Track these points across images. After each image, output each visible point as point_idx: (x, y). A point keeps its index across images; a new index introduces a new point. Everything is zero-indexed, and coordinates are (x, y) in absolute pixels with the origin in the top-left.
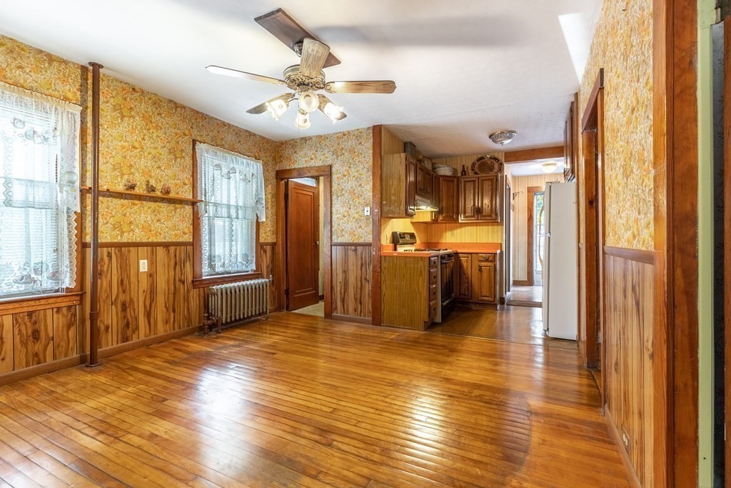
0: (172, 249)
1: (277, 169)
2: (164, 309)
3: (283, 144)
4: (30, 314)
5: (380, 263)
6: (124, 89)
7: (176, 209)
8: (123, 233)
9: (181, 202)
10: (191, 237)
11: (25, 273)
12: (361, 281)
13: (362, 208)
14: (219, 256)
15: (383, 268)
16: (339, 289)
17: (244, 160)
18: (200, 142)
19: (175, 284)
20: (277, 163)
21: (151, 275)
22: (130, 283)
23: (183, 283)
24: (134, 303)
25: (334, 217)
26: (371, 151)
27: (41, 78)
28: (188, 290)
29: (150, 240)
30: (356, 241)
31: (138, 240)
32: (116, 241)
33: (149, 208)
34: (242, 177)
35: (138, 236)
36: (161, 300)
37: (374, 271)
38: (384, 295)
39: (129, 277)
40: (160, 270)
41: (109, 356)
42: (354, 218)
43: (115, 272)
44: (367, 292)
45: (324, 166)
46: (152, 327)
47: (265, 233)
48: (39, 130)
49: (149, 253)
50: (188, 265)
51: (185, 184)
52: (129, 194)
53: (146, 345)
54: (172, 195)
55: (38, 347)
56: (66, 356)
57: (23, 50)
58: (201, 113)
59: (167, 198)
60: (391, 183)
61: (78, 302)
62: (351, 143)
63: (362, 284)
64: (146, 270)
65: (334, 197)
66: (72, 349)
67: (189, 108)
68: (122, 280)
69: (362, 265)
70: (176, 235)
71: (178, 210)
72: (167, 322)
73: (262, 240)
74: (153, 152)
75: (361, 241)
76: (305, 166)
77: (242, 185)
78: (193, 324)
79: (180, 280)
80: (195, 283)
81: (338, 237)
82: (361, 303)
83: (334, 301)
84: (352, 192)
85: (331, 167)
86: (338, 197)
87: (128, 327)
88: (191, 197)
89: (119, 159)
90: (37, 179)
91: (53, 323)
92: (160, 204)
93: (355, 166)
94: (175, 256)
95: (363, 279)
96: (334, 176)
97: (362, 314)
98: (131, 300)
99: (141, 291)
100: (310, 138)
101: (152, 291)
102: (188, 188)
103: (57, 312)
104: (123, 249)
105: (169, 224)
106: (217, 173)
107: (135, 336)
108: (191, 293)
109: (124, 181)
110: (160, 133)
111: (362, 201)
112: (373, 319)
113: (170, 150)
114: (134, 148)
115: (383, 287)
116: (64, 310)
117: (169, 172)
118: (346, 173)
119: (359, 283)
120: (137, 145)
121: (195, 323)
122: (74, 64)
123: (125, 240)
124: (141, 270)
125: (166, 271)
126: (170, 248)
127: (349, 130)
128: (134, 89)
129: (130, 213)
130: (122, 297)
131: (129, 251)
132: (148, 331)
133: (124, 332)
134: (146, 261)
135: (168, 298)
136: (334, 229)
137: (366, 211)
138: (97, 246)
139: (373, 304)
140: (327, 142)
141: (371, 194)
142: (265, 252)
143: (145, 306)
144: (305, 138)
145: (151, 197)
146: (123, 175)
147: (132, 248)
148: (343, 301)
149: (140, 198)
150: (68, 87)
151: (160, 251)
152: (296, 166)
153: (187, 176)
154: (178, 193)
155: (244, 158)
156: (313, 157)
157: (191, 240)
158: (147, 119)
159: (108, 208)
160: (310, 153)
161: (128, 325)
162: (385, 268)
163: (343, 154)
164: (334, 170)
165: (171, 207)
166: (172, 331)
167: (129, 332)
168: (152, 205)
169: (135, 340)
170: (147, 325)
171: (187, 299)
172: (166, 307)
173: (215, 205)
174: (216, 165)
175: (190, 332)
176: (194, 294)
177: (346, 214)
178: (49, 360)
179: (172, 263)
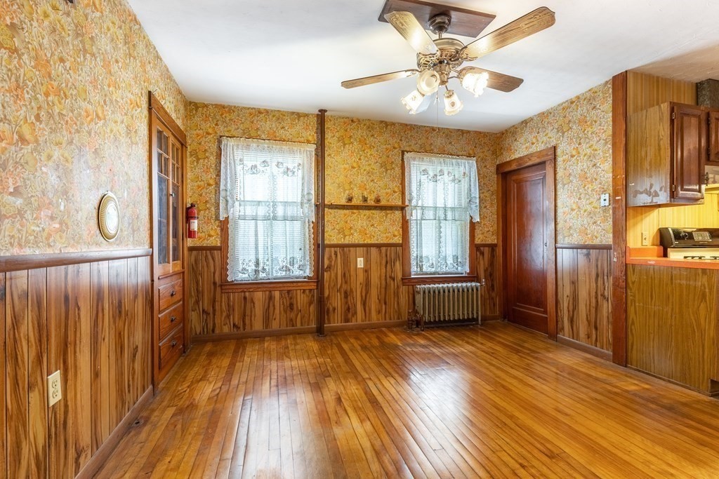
0: (383, 249)
1: (498, 163)
2: (377, 301)
3: (503, 134)
4: (289, 292)
5: (626, 274)
6: (345, 123)
7: (387, 214)
8: (345, 236)
9: (392, 208)
10: (401, 239)
11: (284, 264)
12: (596, 298)
13: (596, 197)
14: (427, 257)
15: (629, 281)
16: (566, 305)
17: (454, 161)
18: (407, 152)
19: (386, 280)
20: (497, 157)
21: (366, 271)
22: (350, 276)
23: (394, 280)
24: (353, 293)
25: (560, 211)
26: (611, 114)
27: (293, 131)
28: (398, 286)
29: (366, 242)
30: (589, 242)
31: (357, 242)
32: (340, 242)
33: (365, 215)
34: (451, 178)
35: (356, 238)
36: (374, 292)
37: (616, 286)
38: (633, 323)
39: (349, 271)
40: (374, 267)
41: (335, 331)
42: (585, 211)
43: (339, 267)
44: (605, 314)
45: (548, 149)
46: (367, 315)
47: (483, 234)
48: (291, 167)
49: (365, 252)
50: (398, 264)
51: (395, 192)
52: (349, 206)
53: (362, 329)
54: (383, 203)
55: (293, 315)
56: (308, 325)
57: (284, 115)
58: (410, 125)
59: (379, 207)
60: (643, 154)
61: (315, 287)
62: (583, 109)
63: (597, 301)
64: (362, 266)
65: (559, 186)
66: (312, 321)
67: (398, 123)
68: (344, 274)
69: (597, 275)
70: (387, 237)
71: (389, 215)
72: (379, 312)
73: (477, 241)
74: (368, 168)
75: (597, 242)
76: (526, 153)
77: (451, 186)
78: (403, 318)
79: (391, 277)
80: (404, 281)
81: (564, 237)
82: (596, 328)
83: (560, 319)
84: (584, 177)
85: (555, 148)
86: (564, 185)
87: (349, 312)
88: (400, 203)
89: (342, 178)
90: (289, 201)
91: (301, 299)
92: (373, 211)
93: (587, 140)
94: (386, 255)
95: (598, 296)
96: (560, 160)
97: (598, 344)
98: (351, 290)
99: (358, 283)
100: (531, 119)
101: (367, 284)
102: (398, 195)
103: (303, 292)
104: (345, 249)
105: (381, 228)
106: (424, 178)
107: (354, 319)
108: (401, 289)
109: (346, 195)
110: (373, 152)
111: (596, 186)
112: (614, 354)
113: (381, 164)
114: (353, 167)
115: (631, 310)
116: (307, 291)
117: (381, 183)
118: (574, 153)
119: (594, 301)
120: (355, 165)
121: (405, 317)
122: (312, 115)
123: (347, 242)
124: (359, 266)
125: (379, 269)
126: (382, 248)
127: (578, 94)
128: (352, 121)
129: (351, 221)
130: (344, 287)
131: (350, 251)
132: (364, 318)
133: (346, 315)
134: (362, 259)
135: (380, 292)
136: (559, 227)
137: (602, 200)
138: (325, 246)
139: (614, 333)
140: (551, 119)
141: (611, 175)
142: (482, 254)
143: (362, 296)
144: (525, 120)
145: (366, 206)
146: (345, 190)
147: (351, 249)
148: (572, 321)
149: (357, 207)
150: (308, 133)
151: (374, 251)
152: (517, 156)
153: (395, 185)
154: (388, 201)
155: (454, 158)
156: (534, 141)
157: (401, 242)
158: (363, 142)
159: (335, 217)
160: (531, 137)
161: (348, 309)
162: (633, 283)
163: (571, 128)
164: (559, 152)
165: (383, 213)
166: (384, 321)
167: (350, 315)
168: (367, 212)
169: (353, 323)
170: (363, 312)
171: (397, 294)
172: (378, 299)
173: (423, 208)
174: (424, 170)
175: (400, 325)
176: (403, 289)
177: (574, 207)
178: (299, 325)
179: (384, 262)
